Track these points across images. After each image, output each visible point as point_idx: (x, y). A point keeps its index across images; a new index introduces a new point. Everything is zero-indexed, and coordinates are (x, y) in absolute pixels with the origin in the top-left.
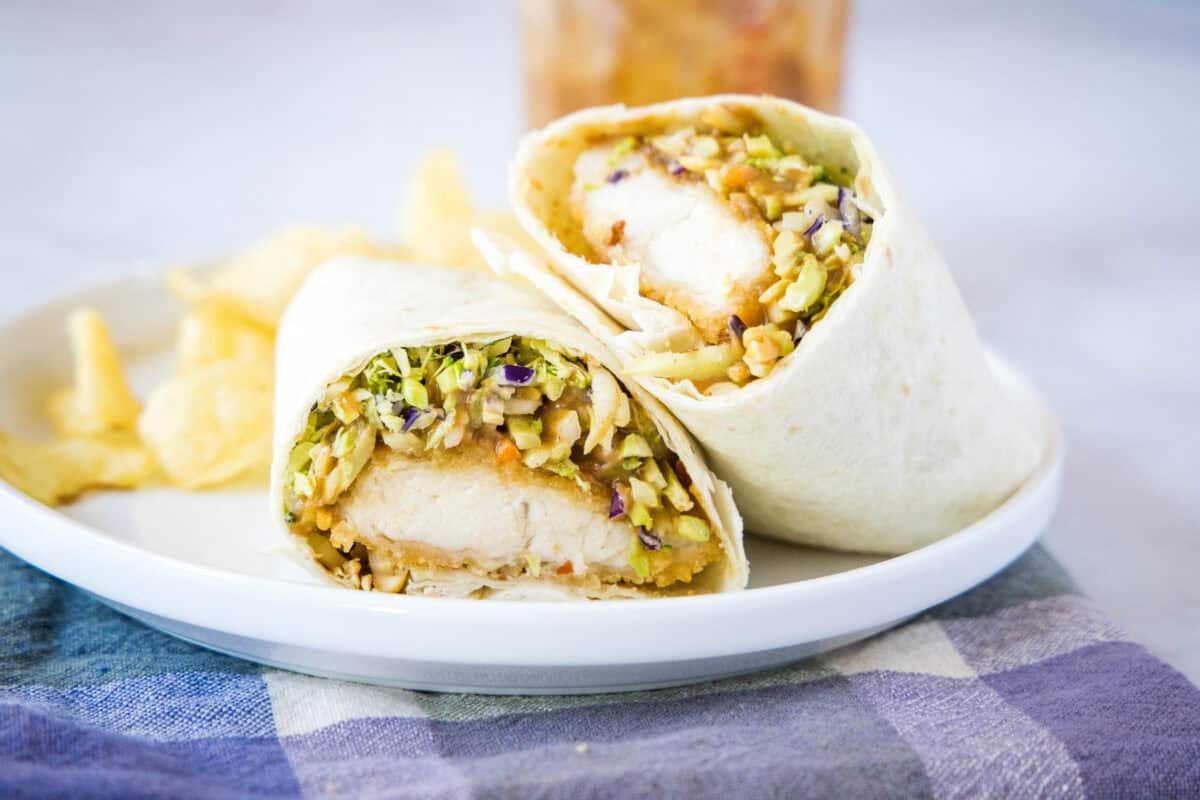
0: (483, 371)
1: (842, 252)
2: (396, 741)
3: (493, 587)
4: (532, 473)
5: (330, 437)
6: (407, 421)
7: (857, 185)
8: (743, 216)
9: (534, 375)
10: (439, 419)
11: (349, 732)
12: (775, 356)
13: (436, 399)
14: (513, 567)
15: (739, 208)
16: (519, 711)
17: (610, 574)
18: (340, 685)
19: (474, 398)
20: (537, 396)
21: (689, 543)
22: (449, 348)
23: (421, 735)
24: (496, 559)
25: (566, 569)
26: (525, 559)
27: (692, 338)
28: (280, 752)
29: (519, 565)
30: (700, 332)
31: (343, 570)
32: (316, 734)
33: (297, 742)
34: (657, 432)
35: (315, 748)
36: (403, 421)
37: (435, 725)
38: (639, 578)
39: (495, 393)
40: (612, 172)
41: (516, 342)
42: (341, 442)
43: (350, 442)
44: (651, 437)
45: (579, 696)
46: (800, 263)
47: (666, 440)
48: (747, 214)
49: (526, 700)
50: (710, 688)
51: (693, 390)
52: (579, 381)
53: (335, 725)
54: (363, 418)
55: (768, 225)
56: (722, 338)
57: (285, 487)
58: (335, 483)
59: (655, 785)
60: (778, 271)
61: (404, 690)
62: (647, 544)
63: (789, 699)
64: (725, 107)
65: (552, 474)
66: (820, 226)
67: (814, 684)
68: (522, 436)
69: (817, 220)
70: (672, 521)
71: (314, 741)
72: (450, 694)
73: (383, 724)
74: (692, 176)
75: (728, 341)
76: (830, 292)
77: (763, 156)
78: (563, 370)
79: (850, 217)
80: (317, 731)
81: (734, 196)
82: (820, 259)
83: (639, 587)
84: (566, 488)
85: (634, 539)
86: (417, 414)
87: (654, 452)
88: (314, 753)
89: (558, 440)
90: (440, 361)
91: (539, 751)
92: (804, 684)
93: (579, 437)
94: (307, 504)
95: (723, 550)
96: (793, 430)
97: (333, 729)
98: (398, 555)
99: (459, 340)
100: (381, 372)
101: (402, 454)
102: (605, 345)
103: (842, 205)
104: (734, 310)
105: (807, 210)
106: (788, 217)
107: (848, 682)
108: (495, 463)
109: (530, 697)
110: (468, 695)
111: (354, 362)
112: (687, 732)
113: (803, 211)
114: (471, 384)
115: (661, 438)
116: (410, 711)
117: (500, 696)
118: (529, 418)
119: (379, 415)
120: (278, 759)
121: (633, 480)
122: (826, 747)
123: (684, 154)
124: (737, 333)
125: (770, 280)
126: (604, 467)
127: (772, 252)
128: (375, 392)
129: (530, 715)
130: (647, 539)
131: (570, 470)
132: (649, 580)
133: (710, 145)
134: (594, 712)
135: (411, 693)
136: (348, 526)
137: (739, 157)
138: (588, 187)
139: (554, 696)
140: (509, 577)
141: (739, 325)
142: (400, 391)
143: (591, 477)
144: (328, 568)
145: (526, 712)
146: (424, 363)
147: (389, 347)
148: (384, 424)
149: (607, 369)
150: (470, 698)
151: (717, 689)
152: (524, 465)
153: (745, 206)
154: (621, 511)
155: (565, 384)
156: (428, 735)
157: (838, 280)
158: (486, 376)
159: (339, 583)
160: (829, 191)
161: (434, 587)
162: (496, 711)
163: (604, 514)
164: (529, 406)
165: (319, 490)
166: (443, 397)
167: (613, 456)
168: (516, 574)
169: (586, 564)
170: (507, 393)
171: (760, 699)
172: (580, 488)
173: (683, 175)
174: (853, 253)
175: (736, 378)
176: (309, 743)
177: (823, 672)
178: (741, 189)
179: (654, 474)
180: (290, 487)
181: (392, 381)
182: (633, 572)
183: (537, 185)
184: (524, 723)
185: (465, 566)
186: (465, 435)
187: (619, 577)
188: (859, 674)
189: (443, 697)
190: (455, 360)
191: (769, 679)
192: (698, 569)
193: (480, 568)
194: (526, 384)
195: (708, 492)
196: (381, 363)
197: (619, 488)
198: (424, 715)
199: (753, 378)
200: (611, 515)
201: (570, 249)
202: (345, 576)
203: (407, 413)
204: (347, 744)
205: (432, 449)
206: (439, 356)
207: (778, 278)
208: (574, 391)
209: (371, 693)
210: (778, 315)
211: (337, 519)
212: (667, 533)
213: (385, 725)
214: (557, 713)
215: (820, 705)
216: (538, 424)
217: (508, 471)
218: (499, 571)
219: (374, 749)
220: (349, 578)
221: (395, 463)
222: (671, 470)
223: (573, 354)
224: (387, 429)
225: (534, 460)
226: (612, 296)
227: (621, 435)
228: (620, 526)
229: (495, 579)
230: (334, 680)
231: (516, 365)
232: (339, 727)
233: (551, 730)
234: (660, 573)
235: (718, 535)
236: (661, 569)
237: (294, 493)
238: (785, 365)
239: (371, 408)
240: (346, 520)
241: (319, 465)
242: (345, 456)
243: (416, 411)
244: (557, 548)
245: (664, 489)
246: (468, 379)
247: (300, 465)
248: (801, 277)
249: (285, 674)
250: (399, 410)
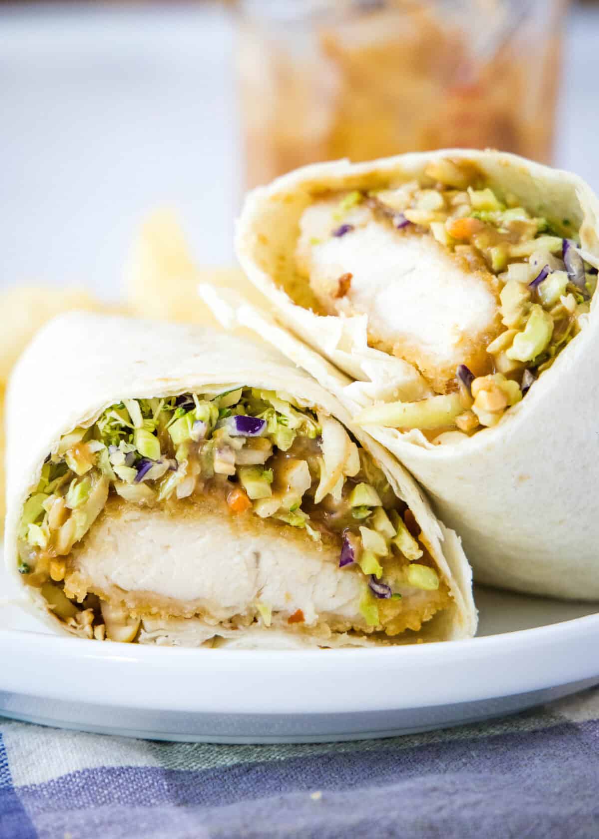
0: (214, 422)
1: (568, 302)
2: (131, 790)
3: (225, 637)
4: (262, 523)
5: (64, 489)
6: (138, 473)
7: (581, 236)
8: (468, 268)
9: (265, 424)
10: (171, 470)
11: (84, 781)
12: (504, 405)
13: (168, 450)
14: (244, 617)
15: (465, 260)
16: (253, 759)
17: (339, 622)
18: (75, 736)
19: (206, 448)
20: (268, 446)
21: (418, 592)
22: (180, 400)
23: (156, 784)
24: (227, 609)
25: (297, 617)
26: (256, 608)
27: (420, 389)
28: (16, 802)
29: (250, 614)
30: (428, 382)
31: (76, 620)
32: (52, 784)
33: (32, 792)
34: (386, 481)
35: (50, 798)
36: (136, 471)
37: (169, 774)
38: (370, 627)
39: (226, 444)
40: (337, 226)
41: (247, 393)
42: (74, 494)
43: (83, 493)
44: (381, 486)
45: (311, 745)
46: (527, 313)
47: (395, 489)
48: (472, 265)
49: (259, 749)
50: (440, 737)
51: (423, 439)
52: (309, 430)
53: (70, 775)
54: (96, 470)
55: (494, 277)
56: (451, 387)
57: (19, 539)
58: (69, 534)
59: (391, 833)
60: (505, 322)
61: (138, 739)
62: (378, 594)
63: (520, 747)
64: (449, 161)
65: (283, 524)
66: (546, 277)
67: (544, 731)
68: (253, 486)
69: (542, 271)
70: (402, 571)
71: (50, 791)
72: (184, 743)
73: (118, 773)
74: (417, 230)
75: (457, 390)
76: (556, 342)
77: (487, 208)
78: (294, 420)
79: (575, 268)
80: (52, 781)
81: (459, 248)
82: (547, 309)
83: (369, 636)
84: (296, 538)
85: (364, 588)
86: (148, 465)
87: (382, 500)
88: (50, 802)
89: (288, 490)
90: (172, 413)
91: (274, 799)
92: (534, 732)
93: (309, 487)
94: (41, 555)
95: (453, 598)
96: (521, 478)
97: (69, 778)
98: (131, 605)
99: (190, 392)
100: (113, 424)
101: (135, 504)
102: (334, 396)
103: (566, 256)
104: (462, 360)
105: (532, 260)
106: (513, 268)
107: (578, 730)
108: (226, 512)
109: (262, 745)
110: (202, 744)
111: (86, 415)
112: (421, 779)
113: (528, 262)
114: (203, 434)
115: (391, 487)
116: (143, 760)
117: (233, 745)
118: (260, 468)
119: (112, 466)
120: (16, 809)
121: (362, 529)
122: (560, 794)
123: (409, 207)
124: (465, 382)
125: (497, 331)
126: (334, 516)
127: (499, 303)
128: (108, 443)
129: (263, 763)
130: (378, 588)
131: (300, 519)
132: (379, 629)
133: (435, 199)
134: (328, 760)
135: (145, 743)
136: (81, 576)
137: (463, 210)
138: (314, 242)
139: (286, 745)
140: (240, 627)
141: (467, 375)
142: (132, 443)
143: (321, 526)
144: (61, 618)
145: (259, 761)
146: (156, 414)
147: (122, 398)
148: (117, 475)
149: (337, 420)
150: (203, 747)
151: (448, 737)
152: (255, 515)
153: (471, 258)
154: (351, 560)
155: (295, 435)
156: (162, 785)
157: (565, 329)
158: (217, 427)
159: (72, 633)
160: (555, 243)
161: (167, 636)
162: (229, 760)
163: (335, 563)
164: (259, 456)
165: (53, 540)
166: (175, 448)
167: (343, 506)
168: (247, 624)
169: (316, 612)
170: (238, 443)
171: (491, 747)
172: (311, 537)
173: (408, 228)
174: (579, 303)
175: (465, 427)
176: (45, 793)
177: (552, 720)
178: (466, 241)
179: (384, 523)
180: (24, 539)
181: (125, 433)
182: (363, 621)
183: (263, 240)
184: (257, 772)
185: (197, 615)
186: (196, 487)
187: (349, 625)
188: (589, 722)
189: (176, 747)
190: (186, 412)
191: (498, 727)
192: (427, 618)
193: (212, 617)
194: (257, 434)
195: (437, 539)
196: (113, 414)
197: (349, 537)
198: (158, 764)
199: (481, 427)
200: (342, 564)
201: (297, 303)
202: (79, 627)
203: (139, 464)
204: (83, 793)
205: (164, 500)
206: (170, 408)
207: (504, 328)
208: (305, 442)
209: (105, 742)
210: (505, 364)
211: (70, 570)
212: (396, 581)
213: (119, 775)
214: (289, 761)
215: (552, 751)
216: (269, 473)
217: (240, 520)
218: (230, 621)
219: (110, 798)
220: (82, 628)
221: (128, 514)
222: (400, 519)
223: (303, 404)
224: (119, 479)
225: (265, 510)
226: (339, 347)
227: (350, 484)
228: (350, 574)
229: (226, 629)
230: (68, 730)
231: (246, 415)
232: (74, 776)
233: (284, 779)
234: (391, 622)
235: (448, 584)
236: (391, 618)
237: (28, 544)
238: (514, 414)
239: (104, 459)
240: (79, 570)
241: (53, 516)
242: (78, 507)
243: (148, 462)
244: (288, 597)
245: (394, 538)
246: (199, 430)
247: (35, 515)
248: (528, 328)
249: (20, 725)
250: (132, 461)
